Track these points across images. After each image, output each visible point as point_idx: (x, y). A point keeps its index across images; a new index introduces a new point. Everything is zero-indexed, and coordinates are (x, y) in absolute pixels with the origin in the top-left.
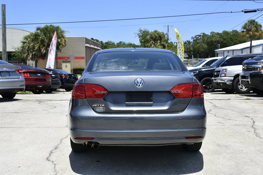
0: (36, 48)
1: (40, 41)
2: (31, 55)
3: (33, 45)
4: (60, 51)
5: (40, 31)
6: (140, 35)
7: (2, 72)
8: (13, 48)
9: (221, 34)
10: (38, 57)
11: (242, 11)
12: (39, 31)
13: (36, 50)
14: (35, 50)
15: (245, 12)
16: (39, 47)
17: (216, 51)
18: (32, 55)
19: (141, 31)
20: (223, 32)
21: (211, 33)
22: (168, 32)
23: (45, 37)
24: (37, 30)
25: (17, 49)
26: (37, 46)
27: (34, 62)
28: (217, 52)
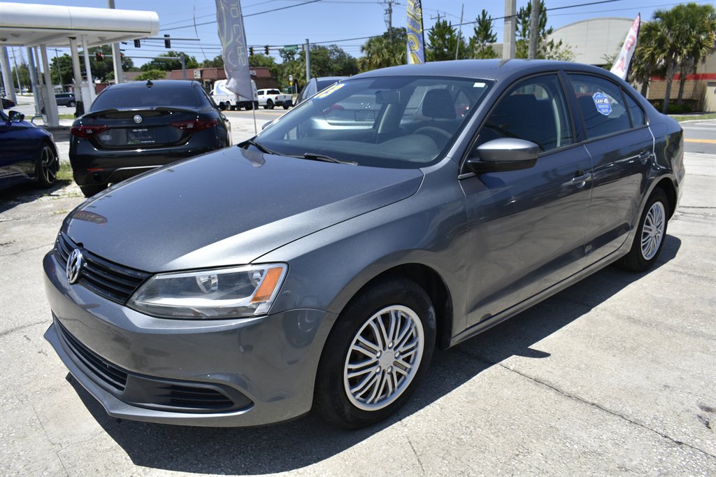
0: (646, 56)
1: (656, 41)
2: (636, 70)
3: (642, 49)
4: (704, 61)
5: (662, 18)
7: (358, 111)
8: (605, 57)
10: (649, 76)
12: (658, 19)
13: (645, 61)
14: (644, 59)
16: (653, 55)
18: (638, 71)
23: (669, 31)
24: (655, 18)
25: (611, 60)
26: (649, 52)
27: (642, 84)
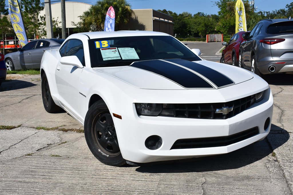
6: (219, 4)
25: (78, 25)
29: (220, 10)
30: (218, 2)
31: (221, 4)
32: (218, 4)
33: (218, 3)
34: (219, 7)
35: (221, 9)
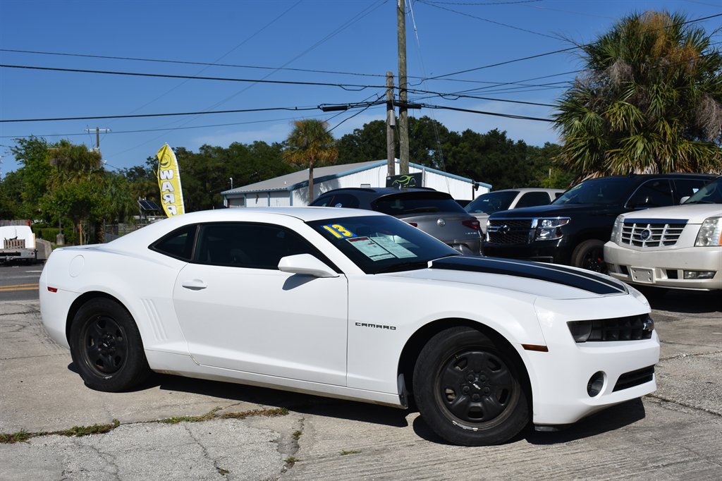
6: (19, 152)
9: (226, 152)
11: (319, 107)
15: (326, 110)
17: (226, 195)
19: (21, 142)
20: (230, 147)
21: (202, 148)
22: (98, 145)
28: (228, 197)
29: (23, 166)
30: (16, 147)
31: (23, 152)
32: (17, 152)
33: (16, 150)
34: (17, 159)
35: (26, 163)
